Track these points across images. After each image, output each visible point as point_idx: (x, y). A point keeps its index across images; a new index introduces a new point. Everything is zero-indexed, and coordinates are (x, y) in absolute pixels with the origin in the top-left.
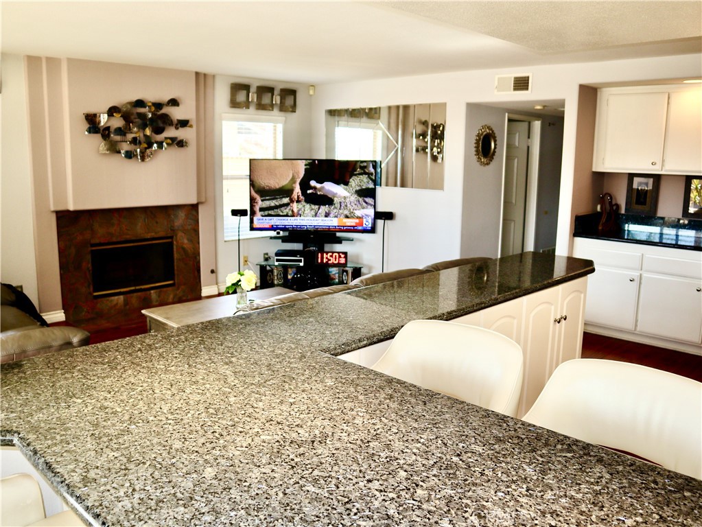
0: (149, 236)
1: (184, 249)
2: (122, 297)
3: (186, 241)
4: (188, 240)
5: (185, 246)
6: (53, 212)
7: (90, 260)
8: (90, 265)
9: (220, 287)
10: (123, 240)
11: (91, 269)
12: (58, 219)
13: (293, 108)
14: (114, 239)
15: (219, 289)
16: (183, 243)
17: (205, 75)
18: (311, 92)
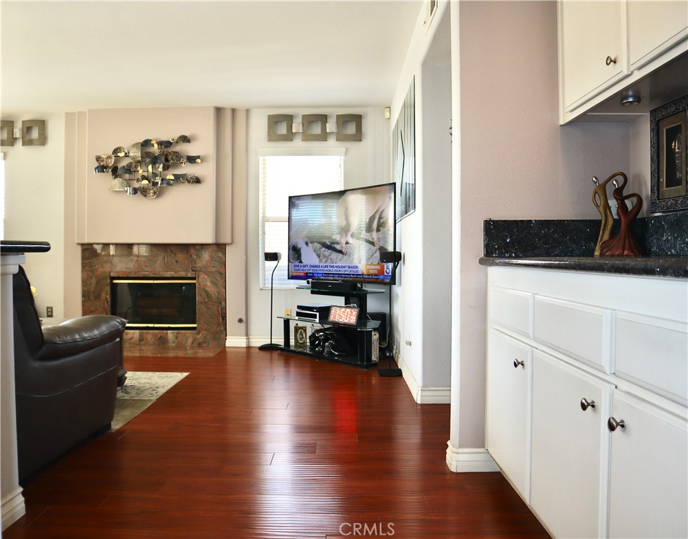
0: (168, 274)
1: (206, 292)
2: (137, 332)
3: (209, 284)
4: (211, 282)
5: (208, 289)
6: (78, 244)
7: (109, 292)
8: (108, 296)
9: (251, 340)
10: (141, 276)
11: (109, 300)
12: (83, 251)
13: (358, 136)
14: (133, 275)
15: (248, 342)
16: (206, 286)
17: (233, 110)
18: (387, 115)
